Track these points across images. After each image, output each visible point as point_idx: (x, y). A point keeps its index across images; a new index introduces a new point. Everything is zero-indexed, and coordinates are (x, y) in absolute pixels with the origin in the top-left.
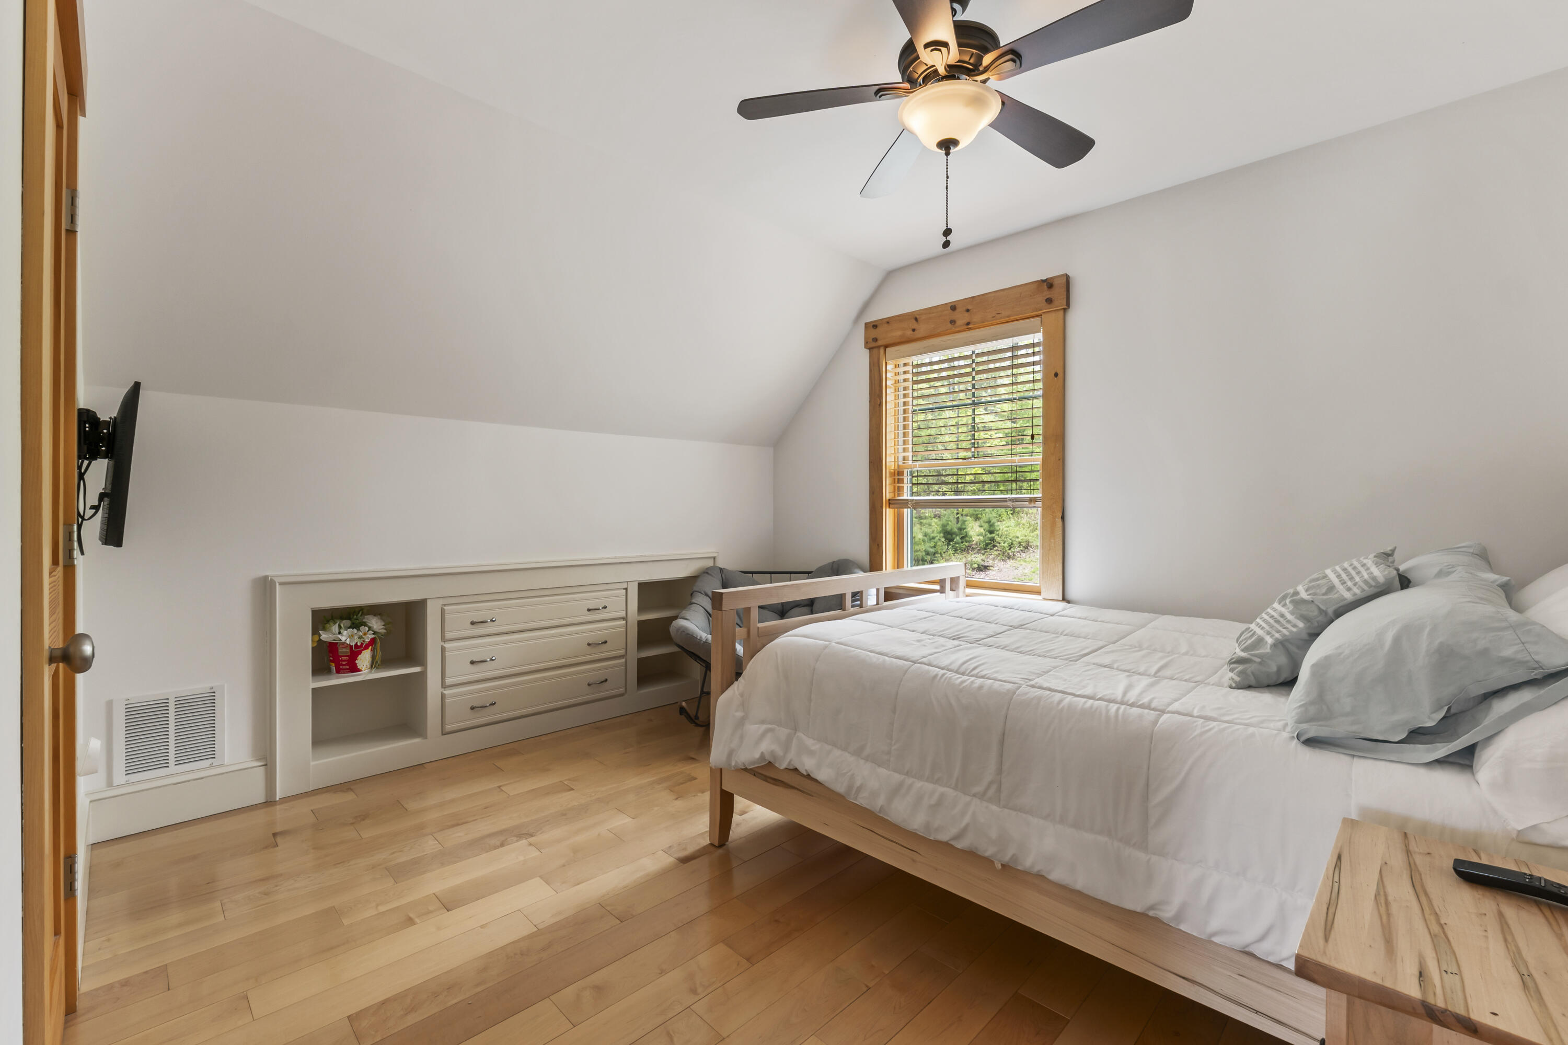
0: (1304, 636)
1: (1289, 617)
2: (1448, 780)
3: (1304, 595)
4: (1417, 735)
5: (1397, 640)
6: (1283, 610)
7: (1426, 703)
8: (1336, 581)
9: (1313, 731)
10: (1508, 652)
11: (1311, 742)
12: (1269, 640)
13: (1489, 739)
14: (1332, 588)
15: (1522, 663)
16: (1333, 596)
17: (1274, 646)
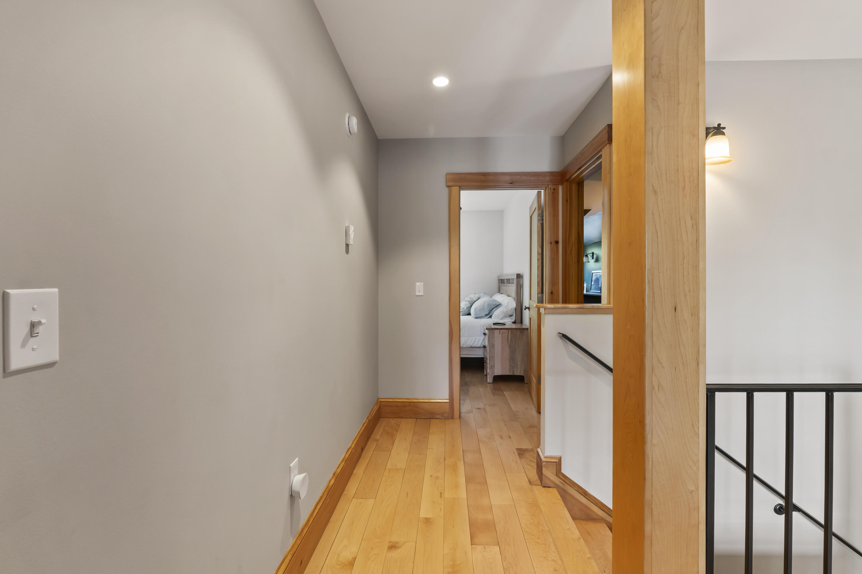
0: (470, 306)
1: (468, 304)
2: (489, 319)
3: (469, 300)
4: (486, 315)
5: (483, 304)
6: (466, 303)
7: (487, 311)
8: (473, 297)
9: (476, 316)
10: (494, 304)
11: (476, 318)
12: (465, 308)
13: (493, 314)
14: (473, 299)
15: (495, 305)
16: (473, 300)
17: (466, 308)
